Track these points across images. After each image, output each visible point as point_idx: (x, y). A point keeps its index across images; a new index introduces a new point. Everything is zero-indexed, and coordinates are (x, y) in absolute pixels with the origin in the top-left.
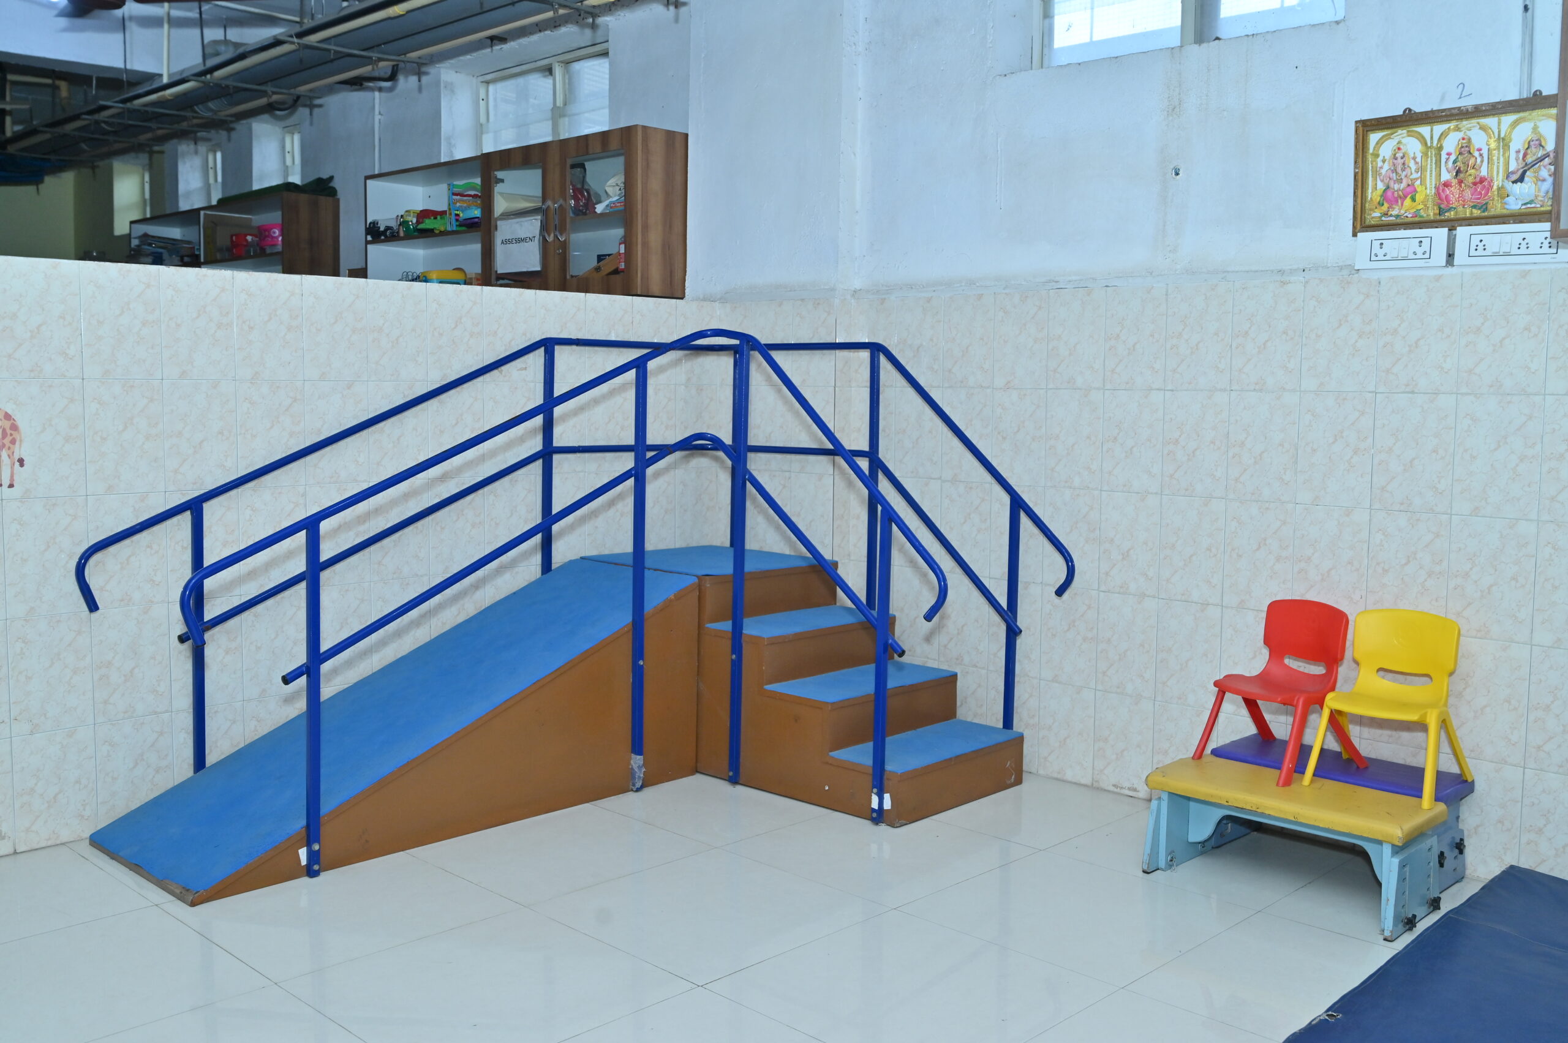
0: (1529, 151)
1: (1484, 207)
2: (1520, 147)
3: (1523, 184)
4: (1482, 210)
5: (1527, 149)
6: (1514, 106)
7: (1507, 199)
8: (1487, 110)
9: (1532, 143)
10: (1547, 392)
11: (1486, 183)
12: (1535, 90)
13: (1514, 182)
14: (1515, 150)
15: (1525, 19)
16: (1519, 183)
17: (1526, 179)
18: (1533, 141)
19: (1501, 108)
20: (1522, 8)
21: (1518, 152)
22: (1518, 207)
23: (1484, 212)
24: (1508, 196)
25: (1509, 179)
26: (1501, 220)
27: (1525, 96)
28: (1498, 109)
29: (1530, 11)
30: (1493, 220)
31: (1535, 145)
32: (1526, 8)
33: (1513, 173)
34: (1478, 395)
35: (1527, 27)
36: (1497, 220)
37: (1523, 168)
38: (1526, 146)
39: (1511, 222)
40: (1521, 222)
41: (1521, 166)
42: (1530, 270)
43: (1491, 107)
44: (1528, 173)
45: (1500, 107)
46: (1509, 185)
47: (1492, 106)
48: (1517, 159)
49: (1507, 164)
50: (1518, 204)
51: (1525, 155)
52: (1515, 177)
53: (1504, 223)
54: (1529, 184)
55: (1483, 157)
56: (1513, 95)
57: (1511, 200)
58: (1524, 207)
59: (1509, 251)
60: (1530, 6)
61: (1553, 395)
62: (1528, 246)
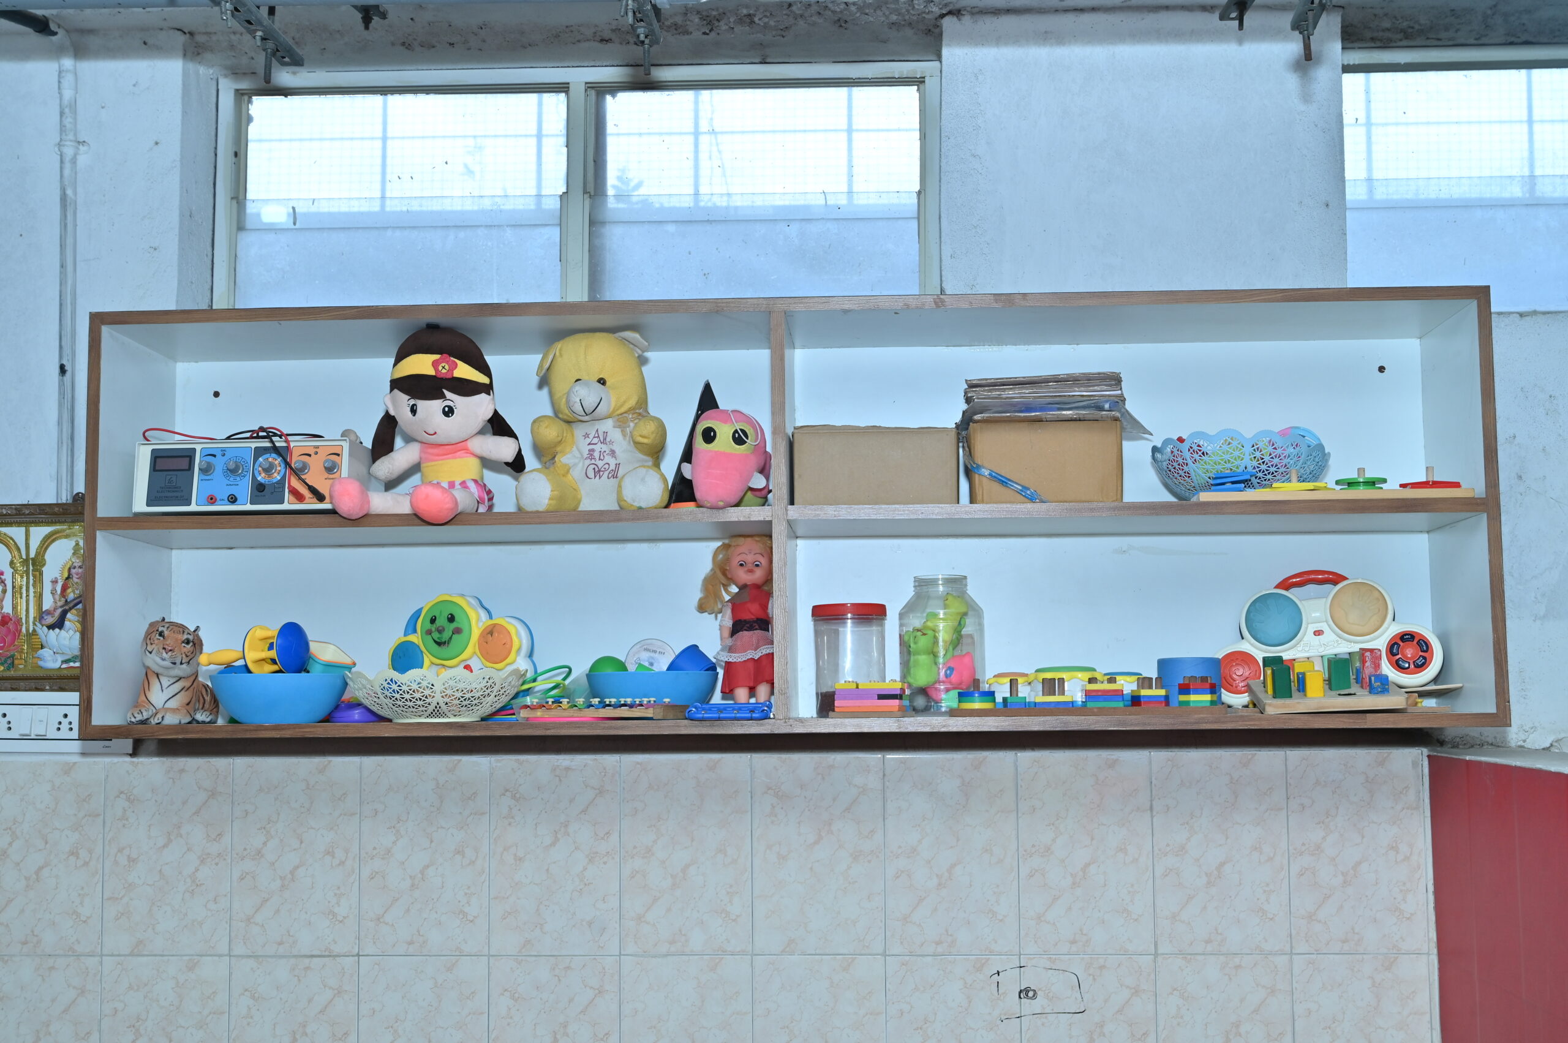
0: (70, 582)
1: (9, 661)
2: (58, 575)
3: (62, 631)
4: (6, 665)
5: (67, 578)
6: (46, 514)
7: (41, 652)
8: (9, 515)
9: (73, 571)
10: (105, 952)
11: (11, 626)
12: (77, 492)
13: (51, 627)
14: (50, 580)
15: (61, 384)
16: (57, 630)
17: (67, 623)
18: (75, 568)
19: (28, 514)
20: (57, 370)
21: (55, 582)
22: (57, 665)
23: (8, 669)
24: (42, 647)
25: (44, 622)
26: (33, 684)
27: (64, 501)
28: (24, 514)
29: (68, 374)
30: (22, 684)
31: (77, 574)
32: (63, 370)
33: (48, 612)
34: (6, 958)
35: (64, 398)
36: (27, 683)
37: (61, 607)
38: (66, 575)
39: (48, 688)
40: (62, 689)
41: (59, 604)
42: (75, 763)
43: (14, 512)
44: (69, 616)
45: (27, 512)
46: (42, 631)
47: (16, 509)
48: (53, 592)
49: (40, 597)
50: (57, 660)
51: (64, 588)
52: (50, 620)
53: (37, 689)
54: (71, 632)
55: (5, 585)
56: (48, 497)
57: (46, 653)
58: (64, 666)
59: (44, 734)
60: (68, 368)
61: (112, 955)
62: (71, 726)
